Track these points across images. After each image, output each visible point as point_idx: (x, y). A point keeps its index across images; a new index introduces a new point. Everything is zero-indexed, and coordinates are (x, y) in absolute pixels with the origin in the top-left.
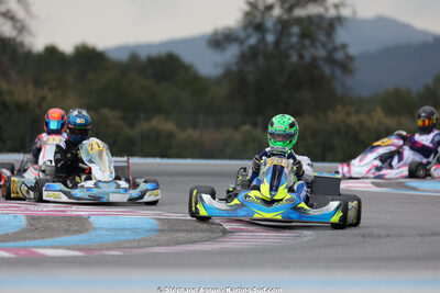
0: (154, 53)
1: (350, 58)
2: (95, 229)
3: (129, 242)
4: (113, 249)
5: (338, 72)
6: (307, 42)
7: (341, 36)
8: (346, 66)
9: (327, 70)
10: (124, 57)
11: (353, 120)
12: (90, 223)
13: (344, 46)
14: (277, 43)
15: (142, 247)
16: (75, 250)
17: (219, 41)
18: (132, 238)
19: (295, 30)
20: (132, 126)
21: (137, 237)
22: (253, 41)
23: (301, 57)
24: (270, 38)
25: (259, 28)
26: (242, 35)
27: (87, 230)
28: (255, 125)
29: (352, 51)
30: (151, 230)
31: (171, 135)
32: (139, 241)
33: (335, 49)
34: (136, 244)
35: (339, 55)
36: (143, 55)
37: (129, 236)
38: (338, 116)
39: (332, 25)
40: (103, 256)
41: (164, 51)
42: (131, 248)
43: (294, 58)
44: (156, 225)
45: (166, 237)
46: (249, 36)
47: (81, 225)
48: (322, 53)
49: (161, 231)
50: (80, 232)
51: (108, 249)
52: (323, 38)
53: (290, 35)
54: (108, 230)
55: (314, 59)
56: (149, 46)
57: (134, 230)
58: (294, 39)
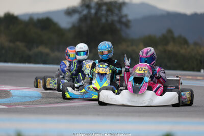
0: (41, 17)
1: (129, 21)
2: (13, 96)
3: (28, 102)
4: (21, 105)
5: (123, 27)
6: (109, 13)
7: (125, 11)
8: (127, 24)
9: (118, 26)
10: (27, 19)
11: (130, 49)
12: (10, 93)
13: (126, 16)
14: (96, 13)
15: (35, 105)
16: (3, 105)
17: (70, 12)
18: (29, 100)
19: (104, 8)
20: (30, 50)
21: (31, 100)
22: (85, 12)
23: (107, 20)
24: (93, 11)
25: (88, 7)
26: (80, 9)
27: (9, 96)
29: (130, 17)
30: (39, 97)
32: (33, 102)
33: (122, 17)
34: (31, 103)
35: (124, 20)
36: (35, 18)
37: (28, 99)
39: (121, 6)
40: (16, 108)
41: (44, 16)
42: (29, 105)
43: (104, 20)
44: (40, 95)
45: (45, 100)
46: (83, 10)
47: (6, 94)
48: (116, 18)
49: (43, 98)
50: (7, 97)
51: (18, 105)
52: (116, 11)
53: (102, 10)
54: (19, 96)
55: (113, 22)
56: (38, 14)
57: (30, 97)
58: (104, 12)
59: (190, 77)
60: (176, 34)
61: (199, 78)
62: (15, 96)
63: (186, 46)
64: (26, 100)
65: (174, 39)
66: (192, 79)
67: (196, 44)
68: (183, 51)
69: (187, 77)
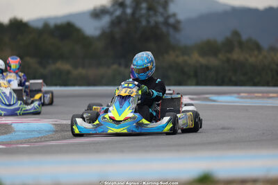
0: (59, 22)
1: (178, 22)
2: (15, 131)
4: (24, 143)
5: (171, 31)
6: (151, 13)
7: (173, 8)
8: (176, 27)
9: (164, 29)
10: (40, 25)
11: (180, 60)
12: (12, 128)
13: (174, 15)
14: (133, 14)
15: (44, 141)
17: (97, 14)
18: (37, 136)
19: (144, 5)
21: (40, 136)
22: (118, 13)
23: (148, 22)
24: (129, 11)
25: (122, 5)
26: (111, 10)
27: (10, 132)
28: (120, 64)
29: (181, 17)
30: (50, 131)
31: (68, 73)
33: (169, 17)
34: (39, 140)
35: (172, 21)
36: (52, 23)
38: (171, 57)
40: (17, 147)
41: (64, 21)
42: (35, 142)
43: (144, 23)
44: (53, 128)
45: (59, 135)
46: (115, 10)
47: (7, 129)
48: (160, 19)
49: (56, 131)
50: (6, 133)
51: (21, 144)
52: (161, 10)
53: (141, 9)
54: (23, 132)
55: (157, 23)
56: (56, 18)
57: (39, 131)
58: (144, 11)
59: (260, 95)
60: (244, 37)
61: (271, 95)
62: (19, 131)
63: (256, 53)
64: (31, 136)
65: (241, 44)
66: (262, 97)
67: (272, 49)
68: (252, 60)
69: (256, 95)
